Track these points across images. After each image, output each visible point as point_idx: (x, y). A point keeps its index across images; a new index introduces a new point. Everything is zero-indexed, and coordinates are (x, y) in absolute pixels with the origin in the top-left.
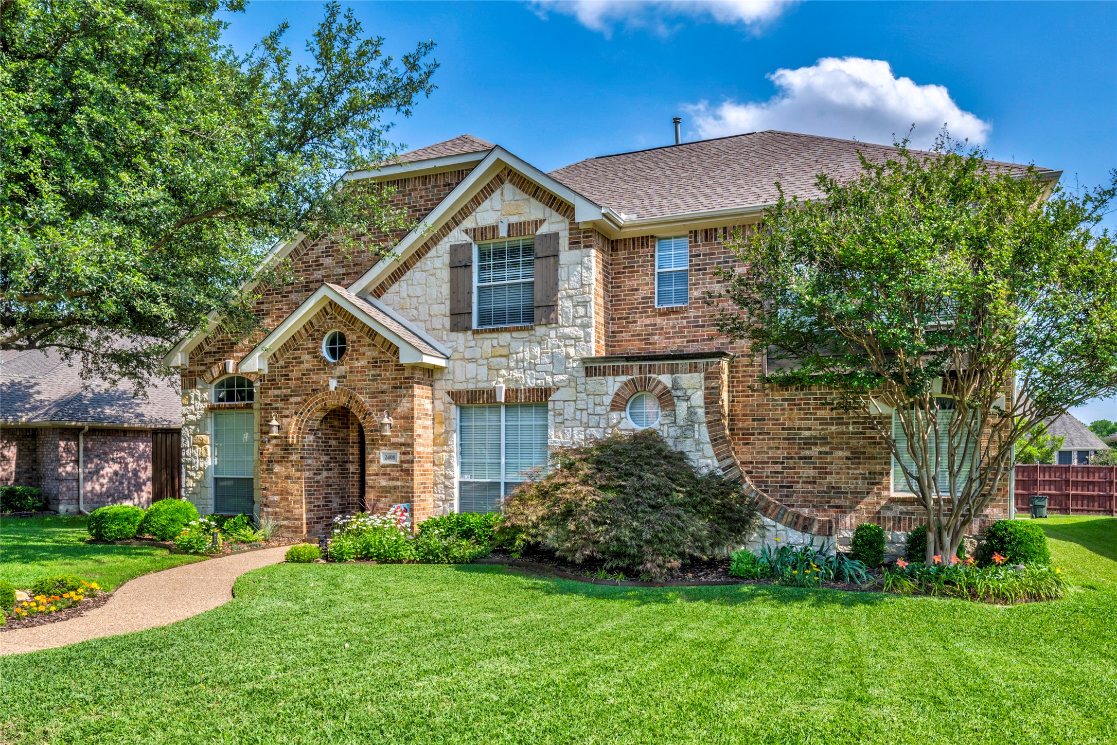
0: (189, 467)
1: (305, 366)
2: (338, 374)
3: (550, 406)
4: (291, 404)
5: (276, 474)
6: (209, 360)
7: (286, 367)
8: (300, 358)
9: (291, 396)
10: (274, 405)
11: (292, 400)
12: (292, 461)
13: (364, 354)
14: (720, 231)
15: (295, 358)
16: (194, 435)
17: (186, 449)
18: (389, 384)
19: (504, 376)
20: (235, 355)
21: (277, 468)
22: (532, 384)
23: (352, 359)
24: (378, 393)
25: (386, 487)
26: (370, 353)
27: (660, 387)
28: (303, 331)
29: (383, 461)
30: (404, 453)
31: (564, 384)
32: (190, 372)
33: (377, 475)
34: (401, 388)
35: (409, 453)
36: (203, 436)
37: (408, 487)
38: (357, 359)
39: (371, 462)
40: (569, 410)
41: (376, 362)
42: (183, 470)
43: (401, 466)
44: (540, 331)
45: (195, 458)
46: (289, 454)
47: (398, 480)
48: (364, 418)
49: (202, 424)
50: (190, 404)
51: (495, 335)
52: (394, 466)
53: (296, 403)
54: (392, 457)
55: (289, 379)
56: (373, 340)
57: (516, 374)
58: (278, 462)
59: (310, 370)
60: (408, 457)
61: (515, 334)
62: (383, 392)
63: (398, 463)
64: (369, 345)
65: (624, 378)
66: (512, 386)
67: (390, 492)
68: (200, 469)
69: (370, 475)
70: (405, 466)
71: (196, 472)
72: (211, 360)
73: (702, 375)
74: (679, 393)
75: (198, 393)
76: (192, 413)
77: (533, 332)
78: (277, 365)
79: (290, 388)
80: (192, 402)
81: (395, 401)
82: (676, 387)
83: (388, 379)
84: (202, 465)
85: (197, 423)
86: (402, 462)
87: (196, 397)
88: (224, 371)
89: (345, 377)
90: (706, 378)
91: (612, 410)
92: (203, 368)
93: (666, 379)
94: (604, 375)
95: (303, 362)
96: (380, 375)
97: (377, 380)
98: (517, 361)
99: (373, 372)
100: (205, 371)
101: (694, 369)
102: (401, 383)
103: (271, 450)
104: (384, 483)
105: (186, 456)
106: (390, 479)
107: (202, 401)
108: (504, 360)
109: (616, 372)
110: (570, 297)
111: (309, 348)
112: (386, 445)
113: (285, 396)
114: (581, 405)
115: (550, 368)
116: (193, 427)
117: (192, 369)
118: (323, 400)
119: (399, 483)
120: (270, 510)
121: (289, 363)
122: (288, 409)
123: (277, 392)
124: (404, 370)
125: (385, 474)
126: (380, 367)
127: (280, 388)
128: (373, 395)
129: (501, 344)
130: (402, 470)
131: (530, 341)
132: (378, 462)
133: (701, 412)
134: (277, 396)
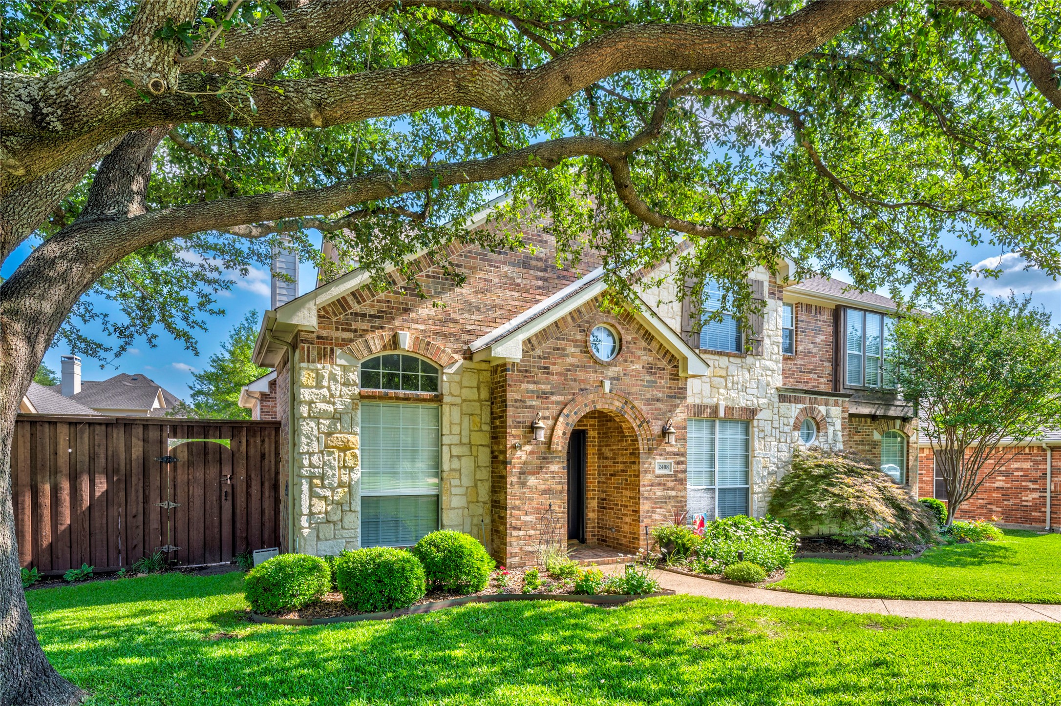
0: (317, 482)
1: (570, 360)
2: (610, 374)
3: (755, 423)
4: (552, 403)
5: (530, 488)
6: (360, 325)
7: (545, 358)
8: (564, 350)
9: (552, 394)
10: (529, 403)
11: (554, 398)
12: (552, 472)
13: (639, 358)
14: (814, 307)
15: (558, 349)
16: (329, 434)
17: (311, 454)
18: (664, 392)
19: (723, 395)
20: (413, 326)
21: (532, 481)
22: (743, 404)
23: (626, 361)
24: (653, 400)
25: (662, 498)
26: (646, 358)
27: (820, 415)
28: (569, 319)
29: (658, 472)
30: (678, 463)
31: (766, 406)
32: (319, 337)
33: (652, 485)
34: (675, 397)
35: (682, 463)
36: (351, 437)
37: (682, 497)
38: (632, 362)
39: (646, 472)
40: (768, 429)
41: (651, 368)
42: (305, 487)
43: (675, 476)
44: (749, 359)
45: (332, 468)
46: (548, 463)
47: (673, 489)
48: (639, 426)
49: (346, 418)
50: (319, 386)
51: (717, 357)
52: (667, 476)
53: (558, 403)
54: (664, 467)
55: (548, 373)
56: (649, 344)
57: (733, 394)
58: (533, 473)
59: (578, 367)
60: (682, 467)
61: (732, 359)
62: (658, 400)
63: (672, 473)
64: (645, 349)
65: (801, 406)
66: (730, 404)
67: (666, 503)
68: (341, 485)
69: (644, 486)
70: (680, 475)
71: (333, 490)
72: (366, 325)
73: (840, 408)
74: (829, 420)
75: (338, 371)
76: (325, 401)
77: (744, 360)
78: (532, 353)
79: (549, 383)
80: (325, 383)
81: (670, 411)
82: (828, 416)
83: (663, 387)
84: (345, 478)
85: (336, 417)
86: (676, 471)
87: (333, 377)
88: (395, 342)
89: (618, 379)
90: (843, 411)
91: (794, 430)
92: (351, 335)
93: (822, 409)
94: (790, 402)
95: (567, 356)
96: (656, 382)
97: (652, 387)
98: (733, 383)
99: (647, 378)
100: (351, 341)
101: (836, 404)
102: (675, 393)
103: (524, 458)
104: (659, 493)
105: (311, 465)
106: (664, 490)
107: (346, 384)
108: (722, 380)
109: (797, 401)
110: (769, 336)
111: (576, 341)
112: (661, 455)
113: (543, 393)
114: (776, 425)
115: (755, 392)
116: (327, 422)
117: (324, 333)
118: (593, 402)
119: (673, 493)
120: (521, 533)
121: (549, 353)
122: (548, 408)
123: (531, 387)
124: (678, 380)
125: (660, 485)
126: (655, 373)
127: (535, 383)
128: (649, 402)
129: (722, 366)
130: (676, 480)
131: (742, 367)
132: (653, 471)
133: (840, 434)
134: (532, 392)
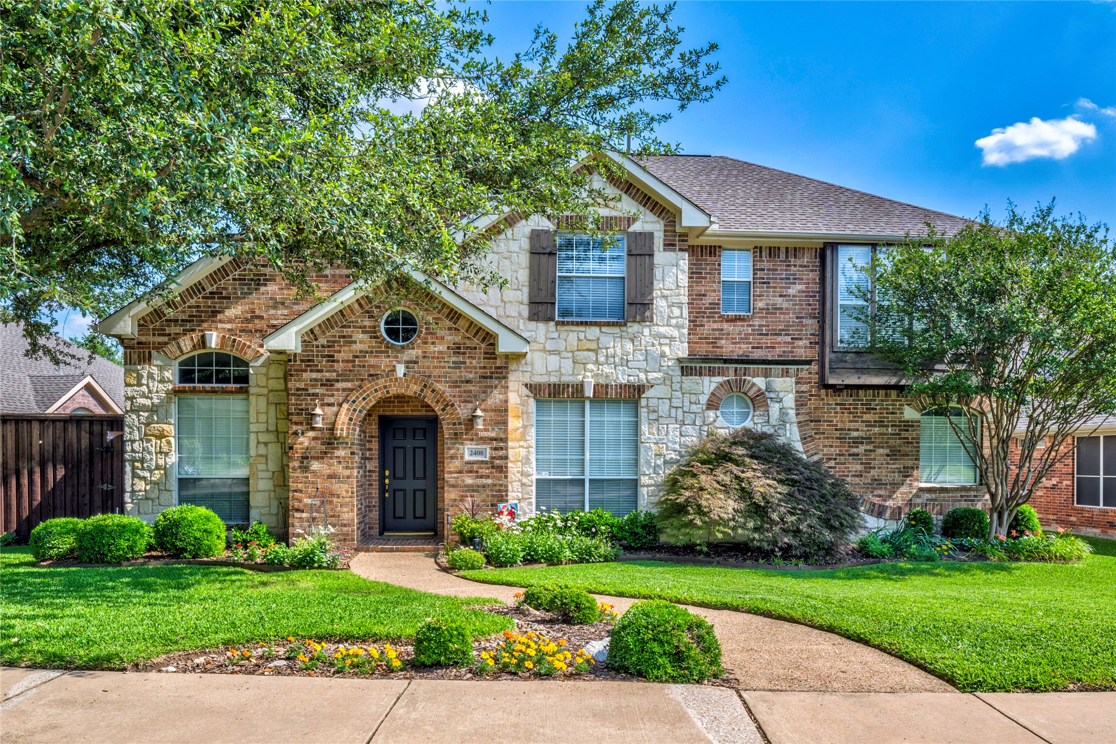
0: (138, 464)
1: (358, 347)
2: (405, 358)
3: (643, 402)
4: (338, 390)
5: (314, 472)
6: (173, 329)
7: (329, 347)
8: (351, 337)
9: (338, 381)
10: (311, 391)
11: (340, 385)
12: (338, 457)
13: (443, 338)
14: (783, 250)
15: (344, 337)
16: (147, 425)
17: (133, 441)
18: (476, 373)
19: (592, 371)
20: (220, 326)
21: (315, 466)
22: (623, 379)
23: (426, 343)
24: (462, 382)
25: (472, 486)
26: (450, 338)
27: (755, 389)
28: (356, 306)
29: (467, 457)
30: (496, 449)
31: (659, 382)
32: (139, 343)
33: (460, 472)
34: (491, 378)
35: (502, 448)
36: (165, 427)
37: (501, 485)
38: (433, 343)
39: (452, 458)
40: (664, 408)
41: (459, 348)
42: (128, 469)
43: (492, 463)
44: (634, 328)
45: (150, 453)
46: (333, 448)
47: (488, 477)
48: (443, 410)
49: (162, 411)
50: (139, 384)
51: (582, 328)
52: (482, 462)
53: (344, 390)
54: (480, 453)
55: (333, 361)
56: (455, 323)
57: (607, 369)
58: (317, 458)
59: (367, 352)
60: (501, 453)
61: (604, 329)
62: (467, 382)
63: (487, 459)
64: (450, 329)
65: (720, 379)
66: (602, 381)
67: (477, 491)
68: (158, 467)
69: (450, 472)
70: (497, 462)
71: (151, 471)
72: (179, 330)
73: (794, 380)
74: (772, 395)
75: (155, 370)
76: (143, 396)
77: (624, 329)
78: (315, 343)
79: (334, 371)
80: (144, 381)
81: (484, 392)
82: (769, 389)
83: (475, 368)
84: (161, 462)
85: (153, 410)
86: (492, 458)
87: (151, 376)
88: (203, 342)
89: (416, 362)
90: (797, 383)
91: (708, 409)
92: (166, 339)
93: (760, 382)
94: (701, 375)
95: (355, 342)
96: (464, 363)
97: (460, 368)
98: (607, 356)
99: (454, 359)
100: (166, 343)
101: (786, 374)
102: (491, 373)
103: (306, 444)
104: (469, 481)
105: (133, 451)
106: (477, 477)
107: (162, 381)
108: (591, 354)
109: (712, 373)
110: (665, 297)
111: (365, 327)
112: (472, 440)
113: (328, 380)
114: (676, 403)
115: (643, 365)
116: (146, 414)
117: (143, 339)
118: (385, 387)
119: (489, 481)
120: (304, 515)
121: (334, 342)
122: (333, 395)
123: (314, 375)
124: (495, 358)
125: (471, 472)
126: (464, 353)
127: (319, 371)
128: (455, 384)
129: (589, 337)
130: (493, 467)
131: (621, 337)
132: (462, 458)
133: (792, 413)
134: (316, 380)
